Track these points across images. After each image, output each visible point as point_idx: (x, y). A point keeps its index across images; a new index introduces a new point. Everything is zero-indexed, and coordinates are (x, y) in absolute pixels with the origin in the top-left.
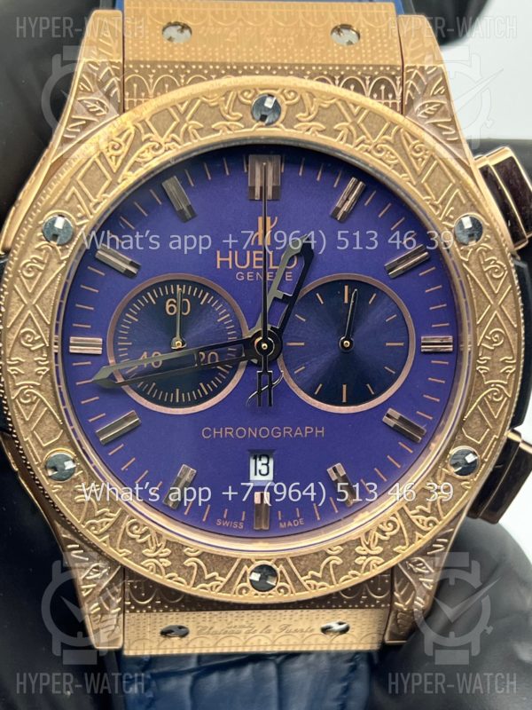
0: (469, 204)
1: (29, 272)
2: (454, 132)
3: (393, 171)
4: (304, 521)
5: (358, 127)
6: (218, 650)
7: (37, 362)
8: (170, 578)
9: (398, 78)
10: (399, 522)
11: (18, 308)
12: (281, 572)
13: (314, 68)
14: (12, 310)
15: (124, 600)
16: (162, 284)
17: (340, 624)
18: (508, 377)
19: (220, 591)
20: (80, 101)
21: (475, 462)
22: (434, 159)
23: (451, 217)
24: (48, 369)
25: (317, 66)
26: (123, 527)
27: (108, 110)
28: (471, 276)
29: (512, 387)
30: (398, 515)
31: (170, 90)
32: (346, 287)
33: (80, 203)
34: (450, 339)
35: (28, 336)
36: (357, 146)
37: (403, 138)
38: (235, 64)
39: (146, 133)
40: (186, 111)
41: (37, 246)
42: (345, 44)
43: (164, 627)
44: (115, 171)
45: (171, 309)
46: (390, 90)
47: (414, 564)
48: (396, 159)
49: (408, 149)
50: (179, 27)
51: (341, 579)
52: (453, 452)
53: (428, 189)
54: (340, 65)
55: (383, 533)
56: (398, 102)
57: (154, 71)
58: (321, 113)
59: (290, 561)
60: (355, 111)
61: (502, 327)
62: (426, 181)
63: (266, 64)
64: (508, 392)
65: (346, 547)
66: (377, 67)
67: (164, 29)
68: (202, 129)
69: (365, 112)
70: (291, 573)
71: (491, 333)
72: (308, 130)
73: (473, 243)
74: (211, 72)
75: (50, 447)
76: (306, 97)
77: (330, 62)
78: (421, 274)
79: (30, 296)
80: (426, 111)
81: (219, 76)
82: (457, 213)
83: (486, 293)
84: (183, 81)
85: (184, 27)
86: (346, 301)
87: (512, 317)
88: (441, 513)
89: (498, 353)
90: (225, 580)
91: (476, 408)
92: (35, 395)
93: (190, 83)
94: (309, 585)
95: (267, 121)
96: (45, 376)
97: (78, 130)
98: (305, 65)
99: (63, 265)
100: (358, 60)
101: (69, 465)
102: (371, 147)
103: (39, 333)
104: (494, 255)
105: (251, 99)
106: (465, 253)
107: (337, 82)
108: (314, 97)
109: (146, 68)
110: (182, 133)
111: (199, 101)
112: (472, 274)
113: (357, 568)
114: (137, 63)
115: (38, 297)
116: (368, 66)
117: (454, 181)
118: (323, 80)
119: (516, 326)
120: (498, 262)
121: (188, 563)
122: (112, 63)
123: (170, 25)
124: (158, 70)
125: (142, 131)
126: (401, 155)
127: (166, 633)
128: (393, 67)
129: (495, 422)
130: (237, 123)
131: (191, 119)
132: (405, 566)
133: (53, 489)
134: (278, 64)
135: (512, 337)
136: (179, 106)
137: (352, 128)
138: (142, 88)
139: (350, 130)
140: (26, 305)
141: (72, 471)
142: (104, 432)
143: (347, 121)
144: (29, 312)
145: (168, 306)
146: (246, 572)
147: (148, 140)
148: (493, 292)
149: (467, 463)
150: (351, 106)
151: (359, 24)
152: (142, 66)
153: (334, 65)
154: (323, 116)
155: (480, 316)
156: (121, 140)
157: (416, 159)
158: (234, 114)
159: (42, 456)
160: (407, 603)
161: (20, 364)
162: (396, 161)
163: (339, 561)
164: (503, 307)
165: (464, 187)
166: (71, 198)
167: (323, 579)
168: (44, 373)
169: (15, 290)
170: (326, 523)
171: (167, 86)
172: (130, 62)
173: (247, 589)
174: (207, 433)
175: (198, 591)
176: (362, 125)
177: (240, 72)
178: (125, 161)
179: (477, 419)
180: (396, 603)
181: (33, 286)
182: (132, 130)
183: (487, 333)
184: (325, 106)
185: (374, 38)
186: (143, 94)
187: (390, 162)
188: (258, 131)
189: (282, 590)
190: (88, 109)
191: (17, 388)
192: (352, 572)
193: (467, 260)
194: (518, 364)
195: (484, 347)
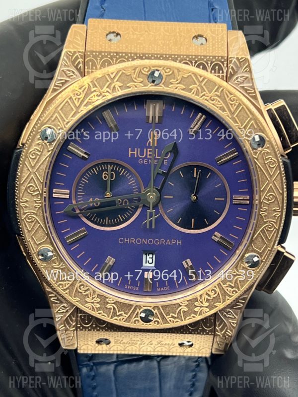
0: (258, 128)
1: (33, 155)
2: (253, 91)
3: (220, 111)
4: (170, 288)
5: (202, 87)
6: (126, 353)
7: (35, 201)
8: (99, 314)
9: (225, 63)
10: (218, 290)
11: (26, 174)
12: (156, 313)
13: (182, 57)
14: (24, 174)
15: (77, 324)
16: (101, 164)
17: (189, 342)
18: (276, 218)
19: (124, 321)
20: (63, 71)
21: (258, 261)
22: (241, 105)
23: (249, 135)
24: (41, 205)
25: (183, 55)
26: (76, 286)
27: (76, 75)
28: (258, 165)
29: (278, 223)
30: (217, 287)
31: (108, 66)
32: (195, 169)
33: (60, 122)
34: (248, 197)
35: (31, 188)
36: (202, 97)
37: (225, 94)
38: (142, 53)
39: (93, 88)
40: (114, 77)
41: (37, 143)
42: (199, 45)
43: (97, 339)
44: (77, 106)
45: (105, 177)
46: (221, 69)
47: (227, 313)
48: (221, 104)
49: (227, 99)
50: (115, 34)
51: (187, 319)
52: (247, 255)
53: (238, 120)
54: (195, 56)
55: (209, 296)
56: (225, 75)
57: (100, 56)
58: (183, 79)
59: (161, 308)
60: (201, 79)
61: (274, 192)
62: (236, 116)
63: (157, 54)
64: (277, 226)
65: (190, 302)
66: (214, 57)
67: (107, 35)
68: (122, 86)
69: (206, 80)
70: (161, 314)
71: (268, 195)
72: (176, 88)
73: (260, 149)
74: (129, 58)
75: (41, 244)
76: (176, 71)
77: (190, 54)
78: (234, 164)
79: (33, 167)
80: (239, 80)
81: (133, 59)
82: (252, 133)
83: (266, 174)
84: (115, 61)
85: (118, 34)
86: (195, 176)
87: (279, 187)
88: (240, 287)
89: (272, 205)
90: (127, 316)
91: (259, 233)
92: (34, 217)
93: (118, 63)
94: (170, 321)
95: (155, 83)
97: (61, 85)
98: (178, 55)
99: (50, 153)
100: (205, 54)
101: (50, 254)
102: (208, 98)
103: (37, 186)
104: (271, 155)
105: (148, 72)
106: (256, 153)
107: (193, 64)
108: (180, 71)
109: (96, 54)
110: (112, 89)
111: (121, 72)
112: (259, 165)
113: (195, 313)
114: (92, 52)
115: (37, 168)
116: (210, 56)
117: (251, 117)
118: (186, 63)
119: (281, 192)
120: (273, 159)
121: (108, 306)
122: (79, 52)
123: (111, 33)
124: (102, 56)
125: (92, 86)
126: (224, 103)
127: (99, 342)
128: (222, 57)
129: (269, 241)
130: (140, 84)
131: (117, 81)
132: (222, 314)
133: (42, 266)
134: (164, 54)
135: (279, 198)
136: (111, 75)
137: (199, 88)
138: (94, 65)
139: (198, 89)
140: (31, 172)
141: (52, 257)
142: (69, 238)
143: (196, 84)
144: (32, 176)
145: (103, 176)
146: (138, 312)
147: (95, 91)
148: (270, 174)
149: (254, 262)
150: (199, 77)
151: (207, 35)
152: (94, 54)
153: (192, 56)
154: (184, 81)
155: (263, 186)
156: (81, 91)
157: (231, 105)
158: (138, 79)
159: (37, 248)
160: (222, 333)
161: (27, 201)
162: (221, 106)
163: (186, 309)
164: (275, 182)
165: (256, 120)
166: (55, 119)
167: (177, 318)
168: (38, 207)
169: (25, 164)
170: (181, 290)
171: (106, 64)
172: (89, 51)
173: (138, 321)
174: (121, 240)
175: (113, 321)
176: (204, 87)
177: (144, 58)
178: (83, 101)
179: (260, 239)
180: (217, 333)
181: (35, 163)
182: (87, 86)
183: (266, 195)
184: (185, 76)
185: (214, 42)
186: (94, 68)
187: (218, 106)
188: (150, 88)
189: (156, 323)
190: (66, 74)
191: (25, 214)
192: (193, 315)
193: (256, 157)
194: (282, 212)
195: (264, 202)
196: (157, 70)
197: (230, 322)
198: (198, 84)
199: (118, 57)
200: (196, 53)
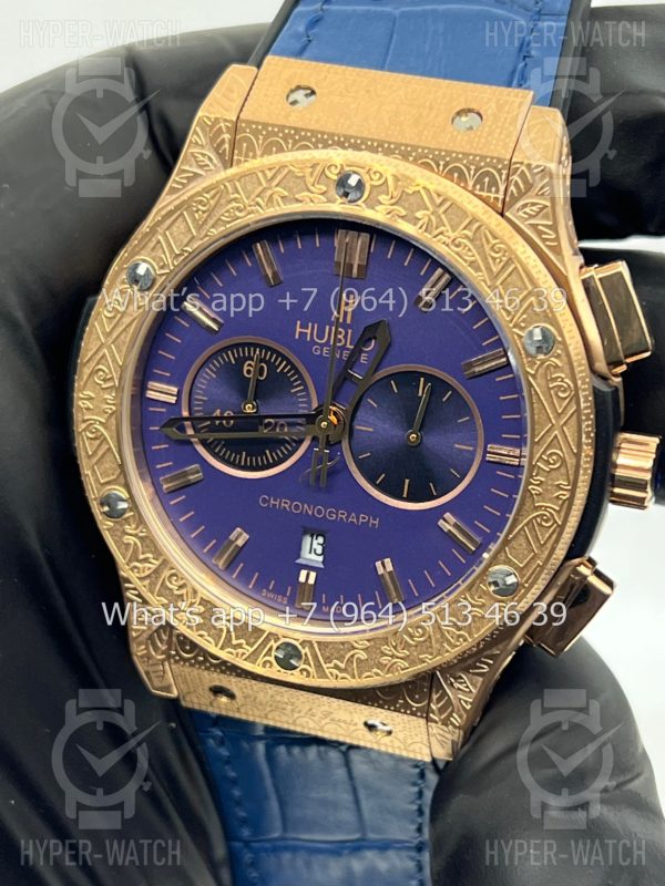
0: (543, 314)
1: (109, 312)
2: (554, 236)
3: (469, 268)
5: (439, 217)
7: (106, 399)
8: (201, 636)
10: (429, 629)
11: (95, 346)
12: (306, 654)
13: (420, 150)
14: (91, 346)
15: (169, 648)
16: (243, 345)
17: (383, 724)
18: (560, 502)
19: (245, 660)
20: (192, 154)
21: (514, 585)
22: (513, 262)
23: (523, 325)
24: (114, 409)
25: (424, 148)
26: (163, 576)
27: (215, 166)
28: (535, 391)
29: (563, 514)
31: (276, 152)
32: (422, 379)
33: (164, 253)
34: (518, 452)
35: (101, 373)
36: (436, 236)
37: (483, 235)
38: (344, 136)
39: (233, 193)
40: (272, 178)
41: (121, 288)
42: (464, 130)
43: (210, 684)
46: (494, 183)
47: (455, 679)
48: (473, 256)
49: (487, 248)
50: (307, 92)
51: (364, 675)
52: (493, 569)
54: (446, 151)
55: (412, 637)
56: (501, 196)
57: (264, 133)
58: (404, 197)
59: (316, 645)
60: (438, 201)
61: (561, 450)
62: (502, 283)
63: (373, 140)
64: (559, 518)
65: (372, 643)
66: (483, 158)
67: (292, 91)
68: (286, 197)
69: (448, 204)
70: (315, 657)
71: (548, 453)
72: (389, 213)
73: (541, 357)
74: (318, 141)
75: (108, 483)
76: (391, 180)
77: (439, 146)
78: (497, 379)
79: (108, 335)
80: (527, 210)
81: (326, 146)
82: (528, 322)
83: (549, 410)
84: (290, 146)
85: (313, 93)
86: (420, 394)
87: (573, 440)
88: (473, 630)
89: (554, 474)
90: (251, 650)
91: (522, 529)
92: (99, 431)
93: (297, 149)
94: (331, 673)
95: (349, 198)
96: (111, 415)
97: (185, 181)
98: (412, 146)
100: (467, 149)
101: (122, 505)
102: (448, 241)
103: (111, 372)
104: (562, 372)
105: (337, 174)
106: (532, 364)
107: (441, 169)
108: (399, 181)
109: (257, 128)
110: (266, 200)
112: (538, 389)
113: (381, 666)
114: (250, 123)
115: (114, 337)
116: (476, 156)
117: (530, 288)
118: (427, 165)
119: (575, 451)
120: (566, 380)
122: (226, 120)
123: (299, 88)
124: (268, 132)
125: (230, 191)
126: (479, 253)
127: (215, 691)
128: (500, 160)
129: (541, 547)
130: (321, 197)
131: (277, 186)
132: (444, 677)
133: (105, 525)
134: (385, 142)
135: (571, 461)
136: (267, 172)
137: (433, 218)
138: (251, 148)
139: (430, 220)
140: (102, 344)
141: (124, 511)
142: (166, 481)
143: (428, 209)
144: (105, 351)
145: (246, 368)
146: (271, 647)
147: (235, 200)
148: (556, 411)
149: (505, 584)
150: (435, 196)
151: (486, 110)
152: (254, 126)
153: (440, 150)
154: (405, 201)
155: (539, 434)
156: (209, 197)
157: (494, 259)
158: (318, 186)
159: (100, 491)
160: (443, 717)
161: (90, 399)
162: (473, 258)
163: (363, 655)
164: (565, 428)
166: (155, 247)
167: (345, 670)
168: (110, 412)
169: (95, 326)
171: (274, 149)
172: (244, 121)
173: (271, 663)
174: (264, 501)
175: (228, 656)
176: (443, 217)
177: (346, 145)
178: (209, 217)
179: (522, 540)
180: (432, 715)
181: (111, 326)
182: (221, 189)
183: (544, 453)
184: (409, 191)
185: (494, 126)
186: (251, 154)
187: (467, 258)
188: (338, 207)
189: (305, 673)
190: (197, 162)
191: (84, 421)
192: (375, 670)
193: (533, 372)
194: (573, 492)
195: (539, 467)
196: (355, 172)
197: (460, 699)
198: (431, 209)
199: (297, 137)
200: (451, 147)
